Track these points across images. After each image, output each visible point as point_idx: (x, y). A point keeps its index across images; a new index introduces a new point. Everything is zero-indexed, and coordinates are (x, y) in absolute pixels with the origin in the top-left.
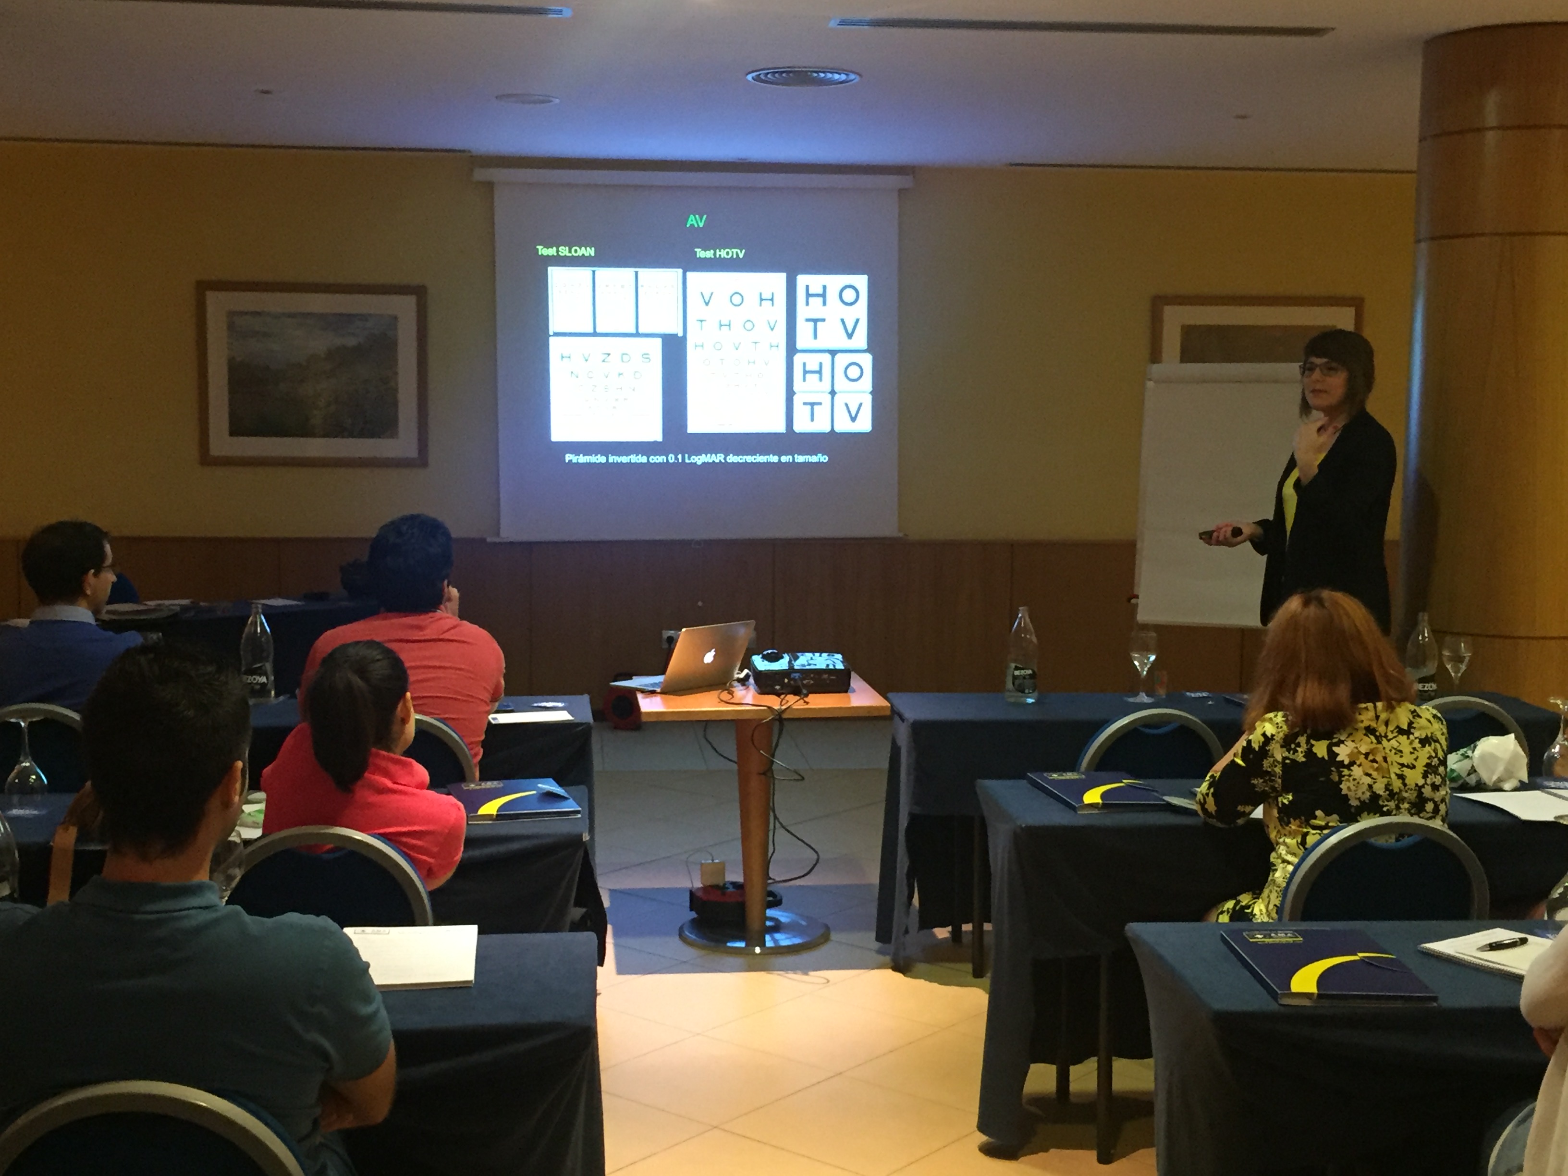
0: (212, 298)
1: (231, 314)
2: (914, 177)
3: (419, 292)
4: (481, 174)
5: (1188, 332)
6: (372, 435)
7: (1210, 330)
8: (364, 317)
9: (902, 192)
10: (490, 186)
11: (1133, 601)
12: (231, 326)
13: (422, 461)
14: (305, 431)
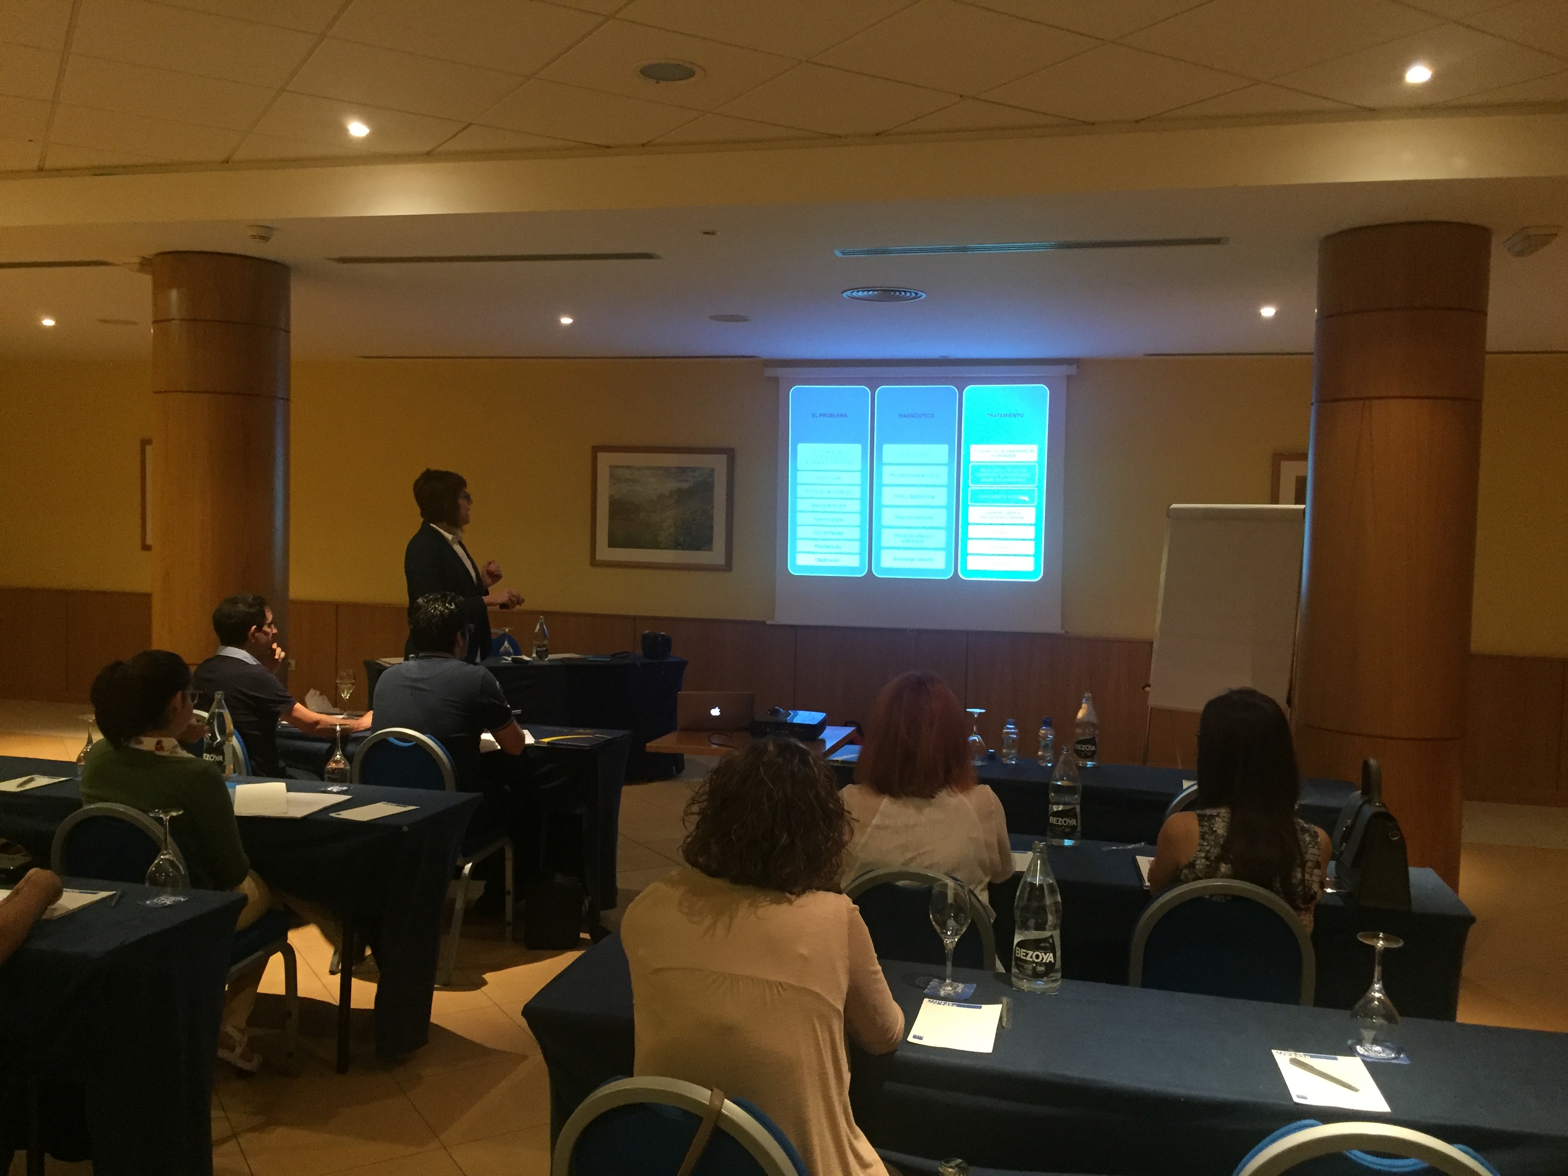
0: (601, 456)
1: (612, 468)
2: (1078, 367)
3: (730, 452)
4: (770, 372)
5: (1302, 482)
6: (697, 549)
8: (693, 469)
9: (1069, 378)
10: (776, 380)
11: (1147, 689)
12: (612, 476)
13: (728, 566)
14: (656, 545)
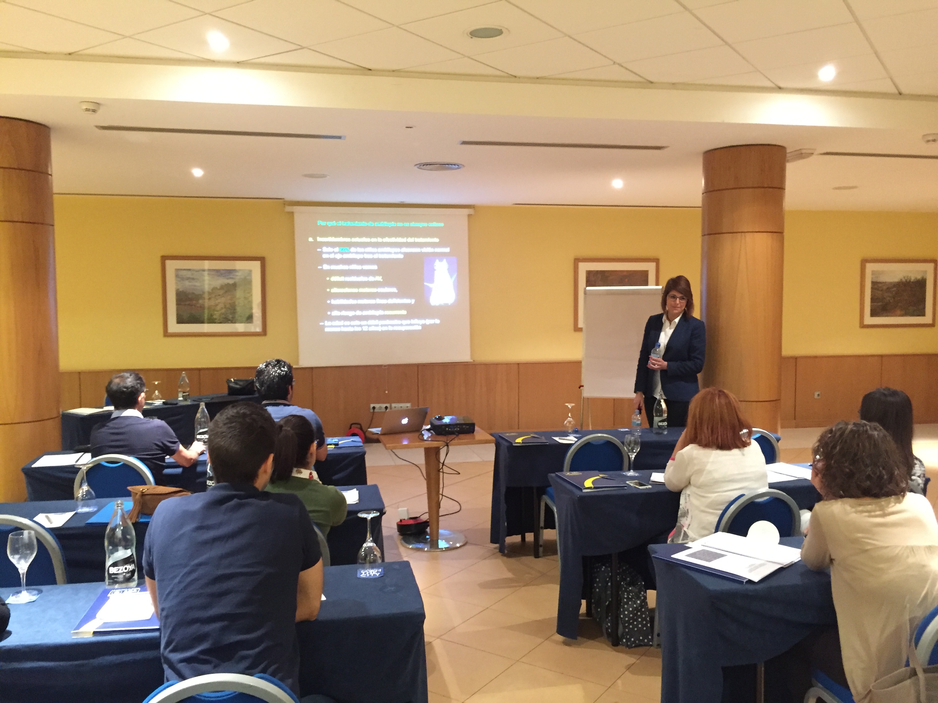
0: (168, 263)
1: (177, 270)
2: (474, 210)
3: (262, 260)
4: (288, 209)
5: (589, 273)
6: (242, 323)
7: (597, 272)
8: (236, 271)
9: (469, 216)
10: (292, 214)
11: (581, 388)
12: (177, 276)
13: (264, 333)
14: (211, 321)
